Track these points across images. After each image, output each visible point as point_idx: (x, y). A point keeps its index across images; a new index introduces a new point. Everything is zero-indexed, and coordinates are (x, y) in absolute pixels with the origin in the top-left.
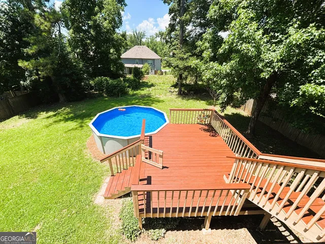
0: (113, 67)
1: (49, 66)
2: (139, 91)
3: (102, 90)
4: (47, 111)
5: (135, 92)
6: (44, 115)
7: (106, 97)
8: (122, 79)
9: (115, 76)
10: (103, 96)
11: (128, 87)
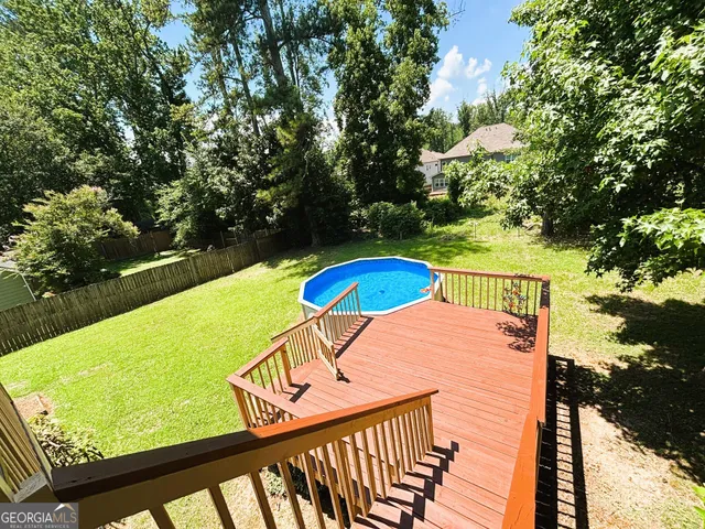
0: (400, 181)
1: (293, 194)
2: (449, 227)
3: (376, 227)
4: (292, 259)
5: (440, 229)
6: (286, 263)
7: (381, 239)
8: (414, 204)
9: (401, 199)
10: (376, 237)
11: (426, 218)
